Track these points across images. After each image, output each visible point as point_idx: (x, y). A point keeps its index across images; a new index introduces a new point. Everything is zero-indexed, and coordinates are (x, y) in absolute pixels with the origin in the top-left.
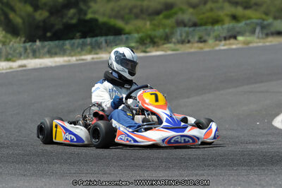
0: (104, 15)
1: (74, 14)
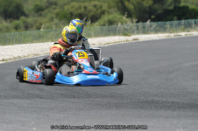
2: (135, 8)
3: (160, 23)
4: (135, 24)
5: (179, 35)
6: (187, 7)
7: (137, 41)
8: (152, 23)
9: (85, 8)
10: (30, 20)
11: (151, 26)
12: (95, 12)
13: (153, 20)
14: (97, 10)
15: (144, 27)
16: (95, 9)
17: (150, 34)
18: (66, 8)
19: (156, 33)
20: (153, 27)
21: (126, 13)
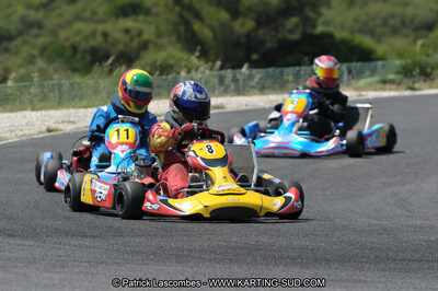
0: (343, 27)
1: (297, 26)
2: (215, 37)
3: (271, 70)
4: (216, 72)
6: (330, 36)
7: (221, 111)
8: (254, 71)
9: (105, 35)
11: (251, 77)
12: (126, 45)
13: (255, 65)
14: (131, 40)
15: (235, 80)
16: (126, 39)
17: (250, 95)
18: (63, 34)
19: (264, 94)
20: (256, 80)
21: (199, 48)
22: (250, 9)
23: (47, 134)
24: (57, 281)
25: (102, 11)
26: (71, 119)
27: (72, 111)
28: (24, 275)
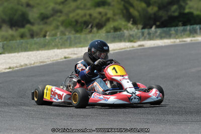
2: (140, 15)
3: (165, 29)
4: (140, 30)
5: (185, 41)
6: (191, 14)
8: (158, 29)
9: (90, 15)
10: (35, 28)
11: (156, 32)
12: (100, 20)
13: (158, 27)
14: (102, 17)
15: (149, 34)
16: (99, 17)
17: (156, 40)
18: (71, 15)
19: (162, 39)
20: (158, 33)
21: (132, 20)
22: (155, 2)
23: (64, 60)
24: (69, 124)
25: (89, 4)
26: (75, 53)
27: (75, 49)
28: (55, 122)
